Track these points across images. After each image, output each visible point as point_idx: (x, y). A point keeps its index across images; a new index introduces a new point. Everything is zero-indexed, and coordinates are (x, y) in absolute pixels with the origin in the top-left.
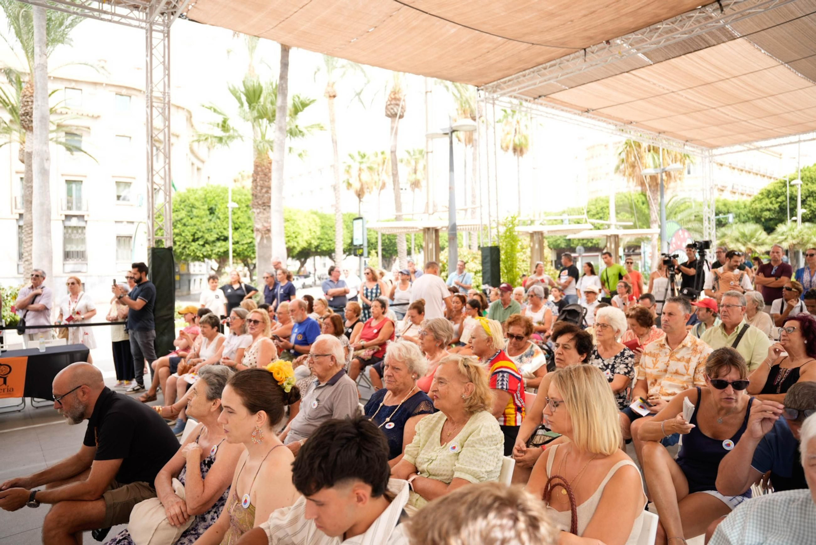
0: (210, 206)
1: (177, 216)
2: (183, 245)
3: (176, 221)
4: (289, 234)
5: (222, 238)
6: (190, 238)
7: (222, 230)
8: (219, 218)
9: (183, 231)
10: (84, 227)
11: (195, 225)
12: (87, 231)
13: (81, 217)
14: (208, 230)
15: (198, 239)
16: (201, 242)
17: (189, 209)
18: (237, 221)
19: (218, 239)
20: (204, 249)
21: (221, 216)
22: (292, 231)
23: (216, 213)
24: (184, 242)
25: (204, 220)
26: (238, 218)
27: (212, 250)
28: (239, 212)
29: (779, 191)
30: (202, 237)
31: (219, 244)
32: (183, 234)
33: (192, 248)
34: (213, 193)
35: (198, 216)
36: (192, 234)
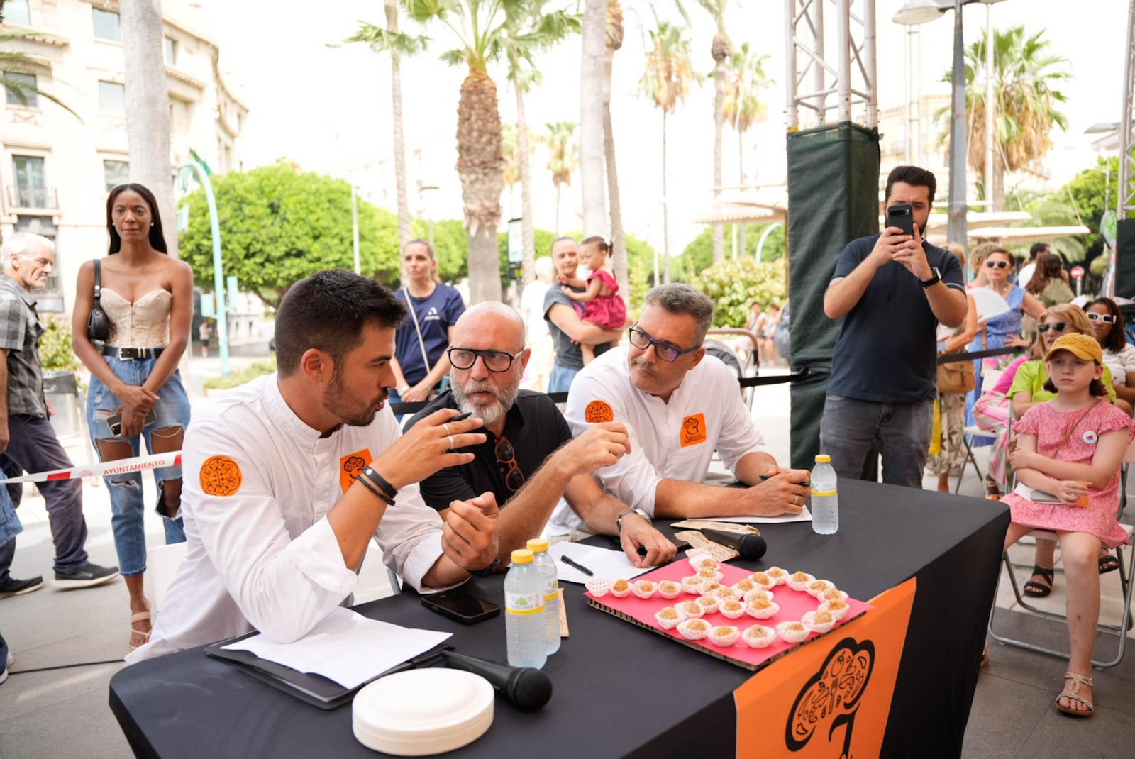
0: (271, 201)
2: (230, 264)
4: (388, 249)
5: (294, 252)
6: (242, 253)
7: (293, 239)
8: (288, 222)
11: (248, 231)
12: (61, 243)
13: (47, 219)
14: (271, 239)
15: (254, 255)
16: (259, 259)
17: (236, 205)
18: (316, 224)
19: (288, 255)
20: (264, 271)
21: (290, 216)
22: (393, 243)
23: (281, 212)
24: (231, 260)
25: (262, 223)
26: (317, 220)
27: (278, 273)
28: (319, 210)
29: (1093, 189)
30: (261, 251)
31: (288, 263)
33: (245, 269)
34: (272, 179)
35: (252, 217)
36: (245, 246)
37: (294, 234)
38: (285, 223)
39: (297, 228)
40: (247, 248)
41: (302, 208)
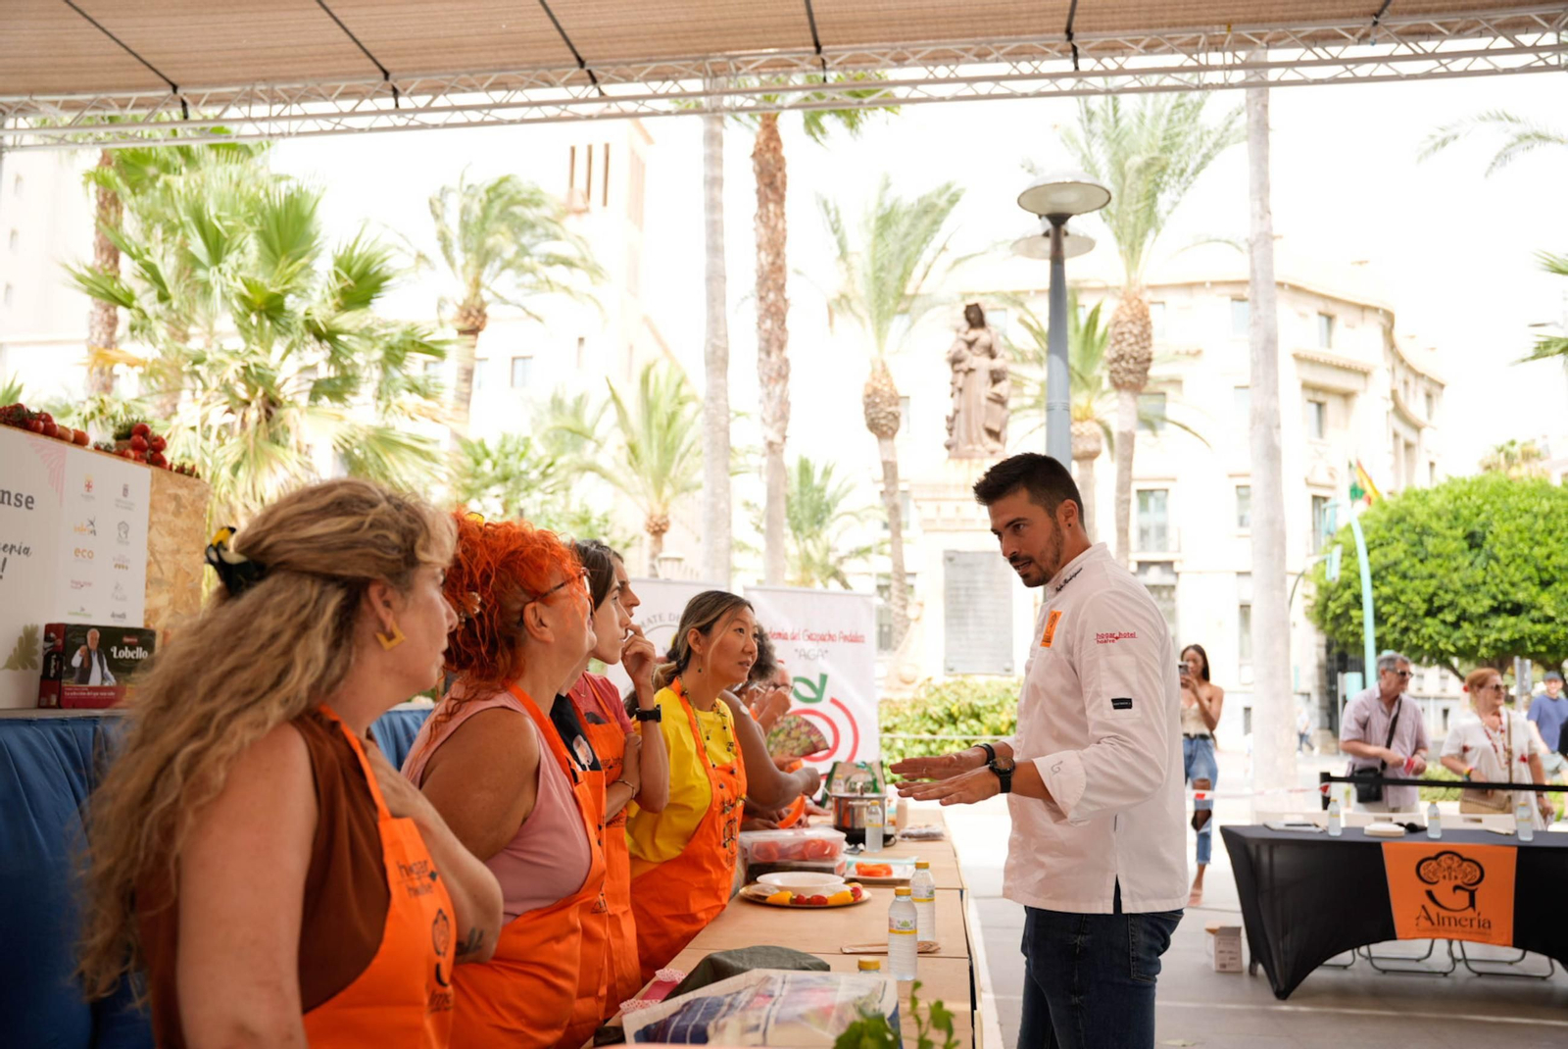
0: (1470, 529)
1: (1385, 555)
2: (1404, 624)
3: (1386, 568)
5: (1508, 606)
7: (1506, 587)
8: (1497, 560)
9: (1402, 592)
10: (1173, 587)
11: (1431, 576)
12: (1180, 595)
13: (1167, 565)
14: (1468, 587)
15: (1440, 609)
16: (1450, 618)
17: (1415, 537)
18: (1545, 563)
19: (1496, 611)
20: (1457, 634)
21: (1502, 553)
23: (1486, 546)
24: (1404, 617)
25: (1454, 563)
26: (1548, 557)
27: (1479, 637)
28: (1551, 541)
30: (1452, 604)
31: (1499, 622)
32: (1403, 599)
34: (1473, 497)
35: (1439, 556)
36: (1426, 597)
37: (1506, 579)
38: (1492, 562)
39: (1512, 569)
40: (1430, 600)
41: (1521, 540)
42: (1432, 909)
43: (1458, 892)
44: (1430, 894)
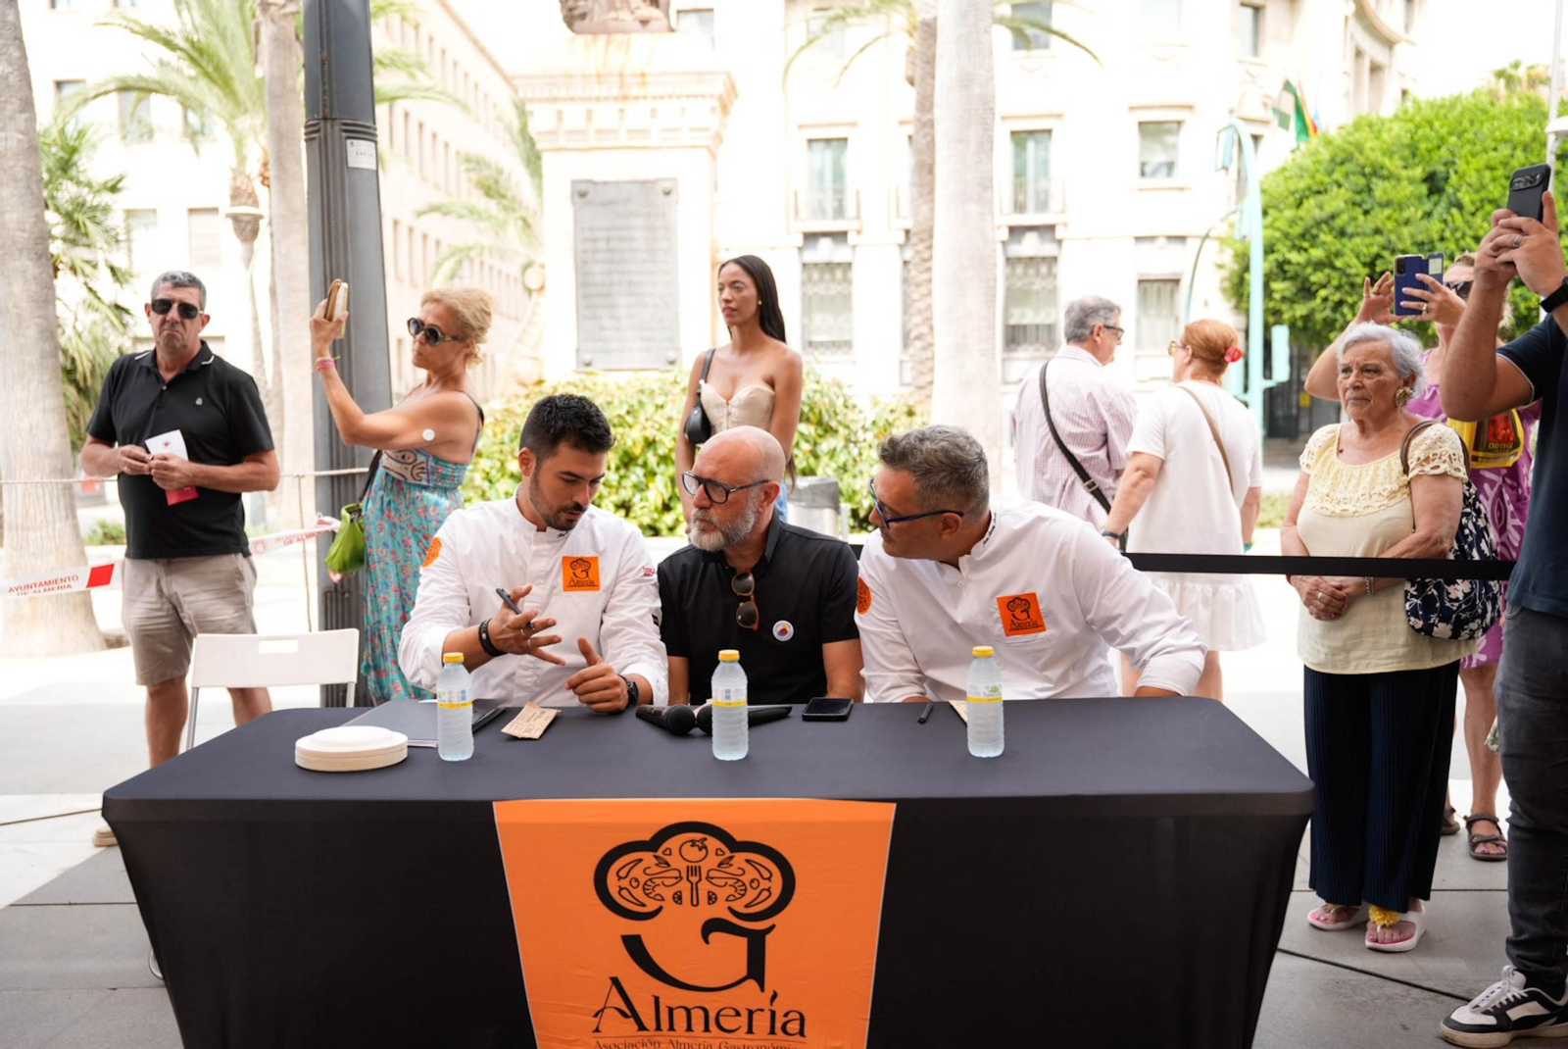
0: (1429, 169)
1: (1321, 207)
2: (1337, 297)
3: (1318, 224)
8: (1460, 206)
9: (1338, 254)
10: (1055, 259)
11: (1378, 231)
12: (1061, 268)
13: (1047, 230)
21: (1465, 198)
23: (1449, 190)
24: (1338, 288)
25: (1406, 214)
32: (1339, 263)
34: (1437, 125)
35: (1388, 204)
36: (1368, 260)
37: (1470, 233)
38: (1454, 211)
39: (1478, 220)
40: (1371, 265)
41: (1494, 180)
42: (642, 988)
43: (714, 936)
44: (634, 946)
